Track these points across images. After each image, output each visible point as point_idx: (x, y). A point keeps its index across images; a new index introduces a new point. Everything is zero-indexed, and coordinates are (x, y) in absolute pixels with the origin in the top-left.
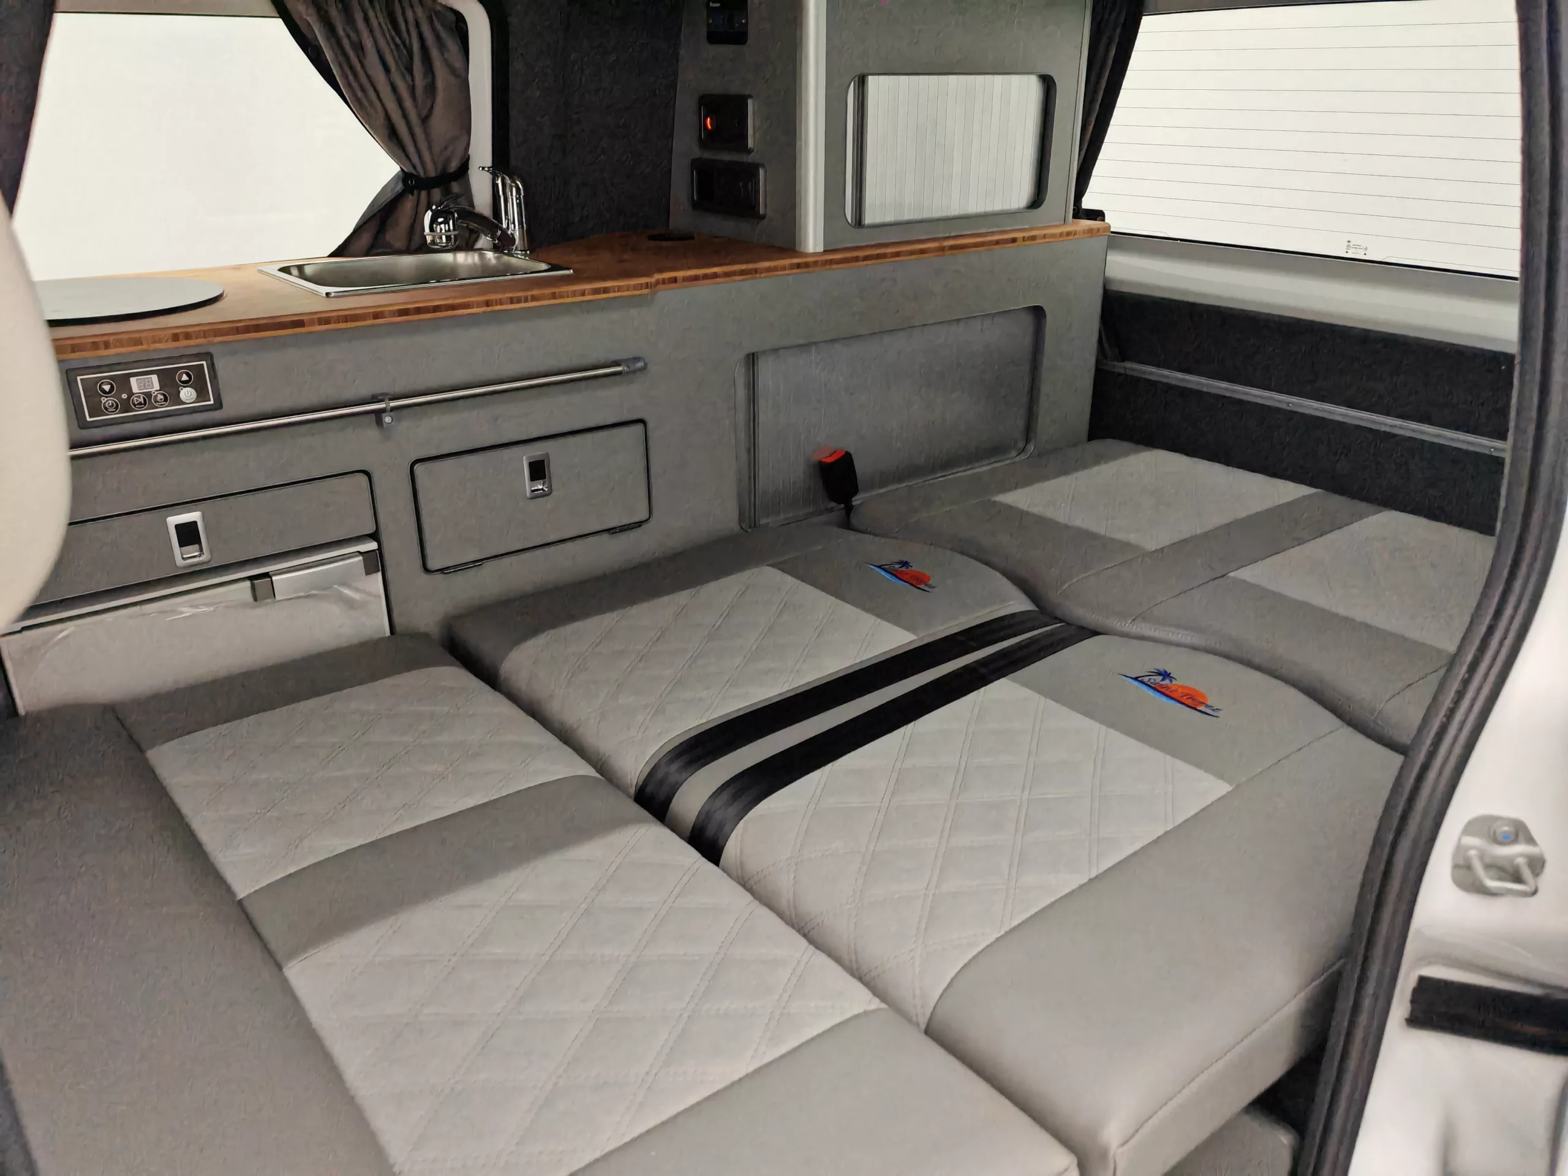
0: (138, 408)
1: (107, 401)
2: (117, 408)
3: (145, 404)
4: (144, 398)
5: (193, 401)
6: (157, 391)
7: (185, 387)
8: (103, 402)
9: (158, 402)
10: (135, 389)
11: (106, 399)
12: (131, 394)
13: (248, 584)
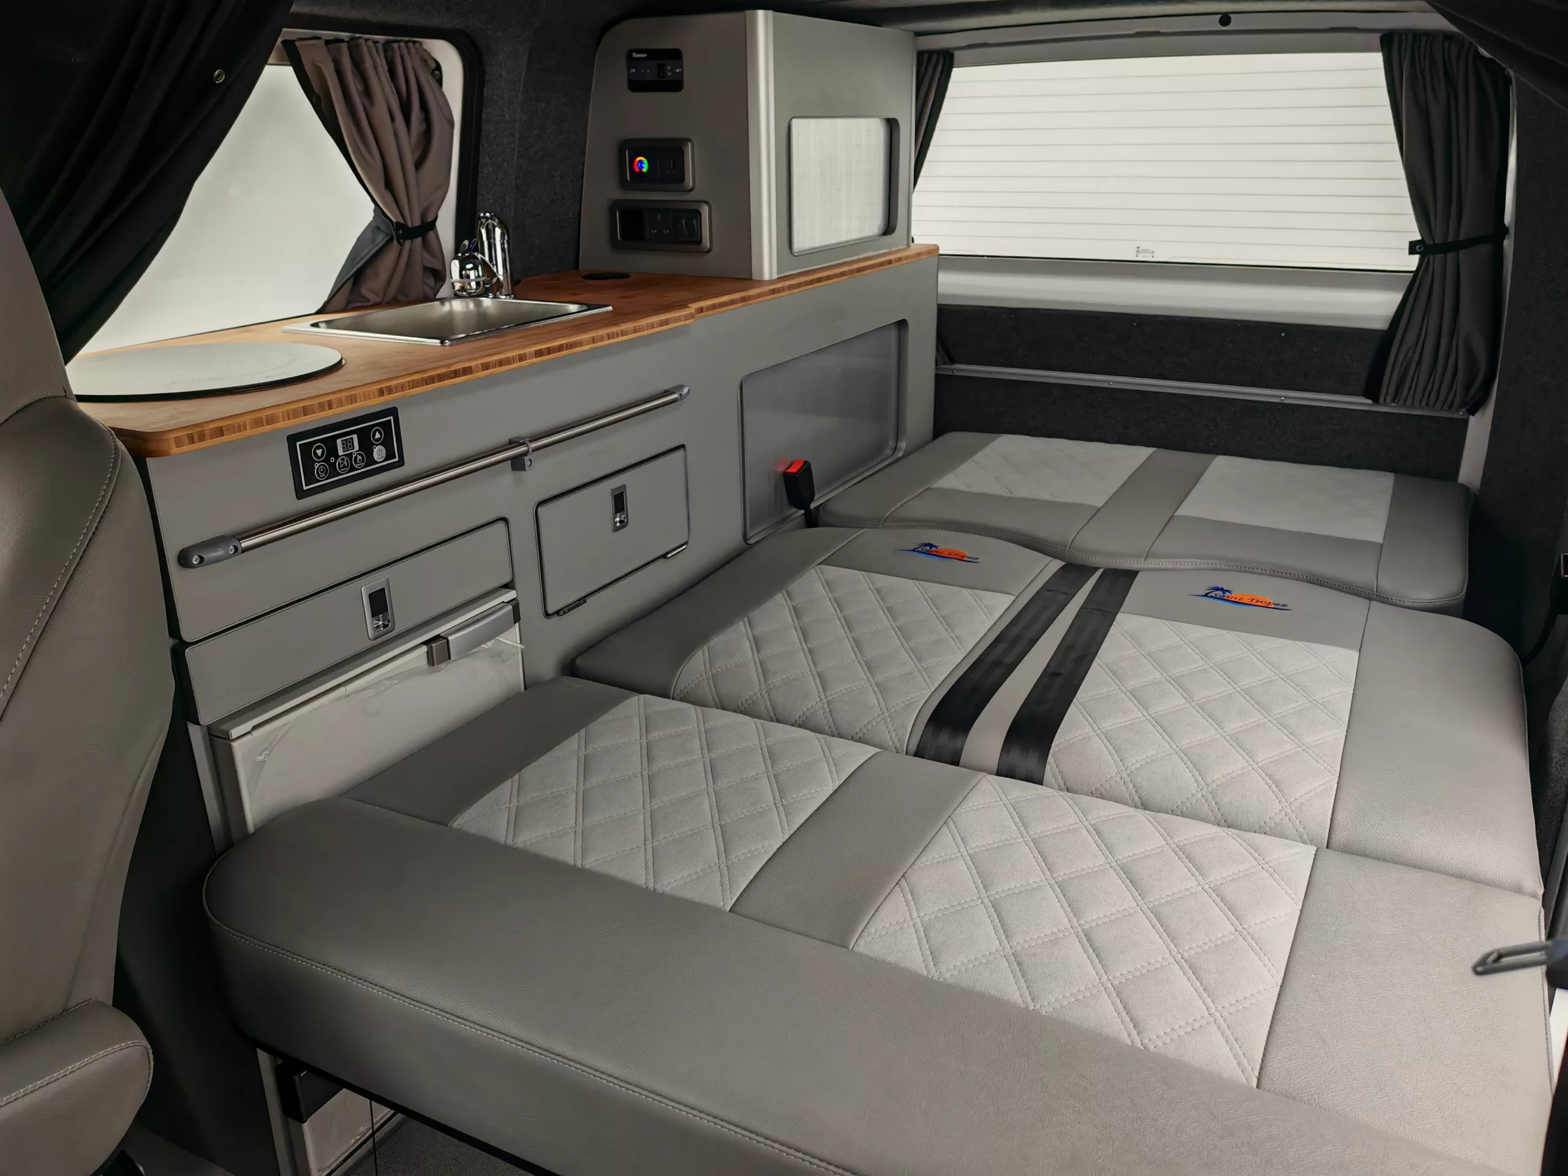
0: (342, 471)
1: (320, 466)
2: (326, 474)
3: (347, 467)
4: (347, 460)
5: (383, 459)
6: (356, 451)
7: (377, 445)
8: (317, 467)
9: (358, 463)
10: (341, 452)
11: (318, 465)
12: (337, 456)
13: (425, 648)
